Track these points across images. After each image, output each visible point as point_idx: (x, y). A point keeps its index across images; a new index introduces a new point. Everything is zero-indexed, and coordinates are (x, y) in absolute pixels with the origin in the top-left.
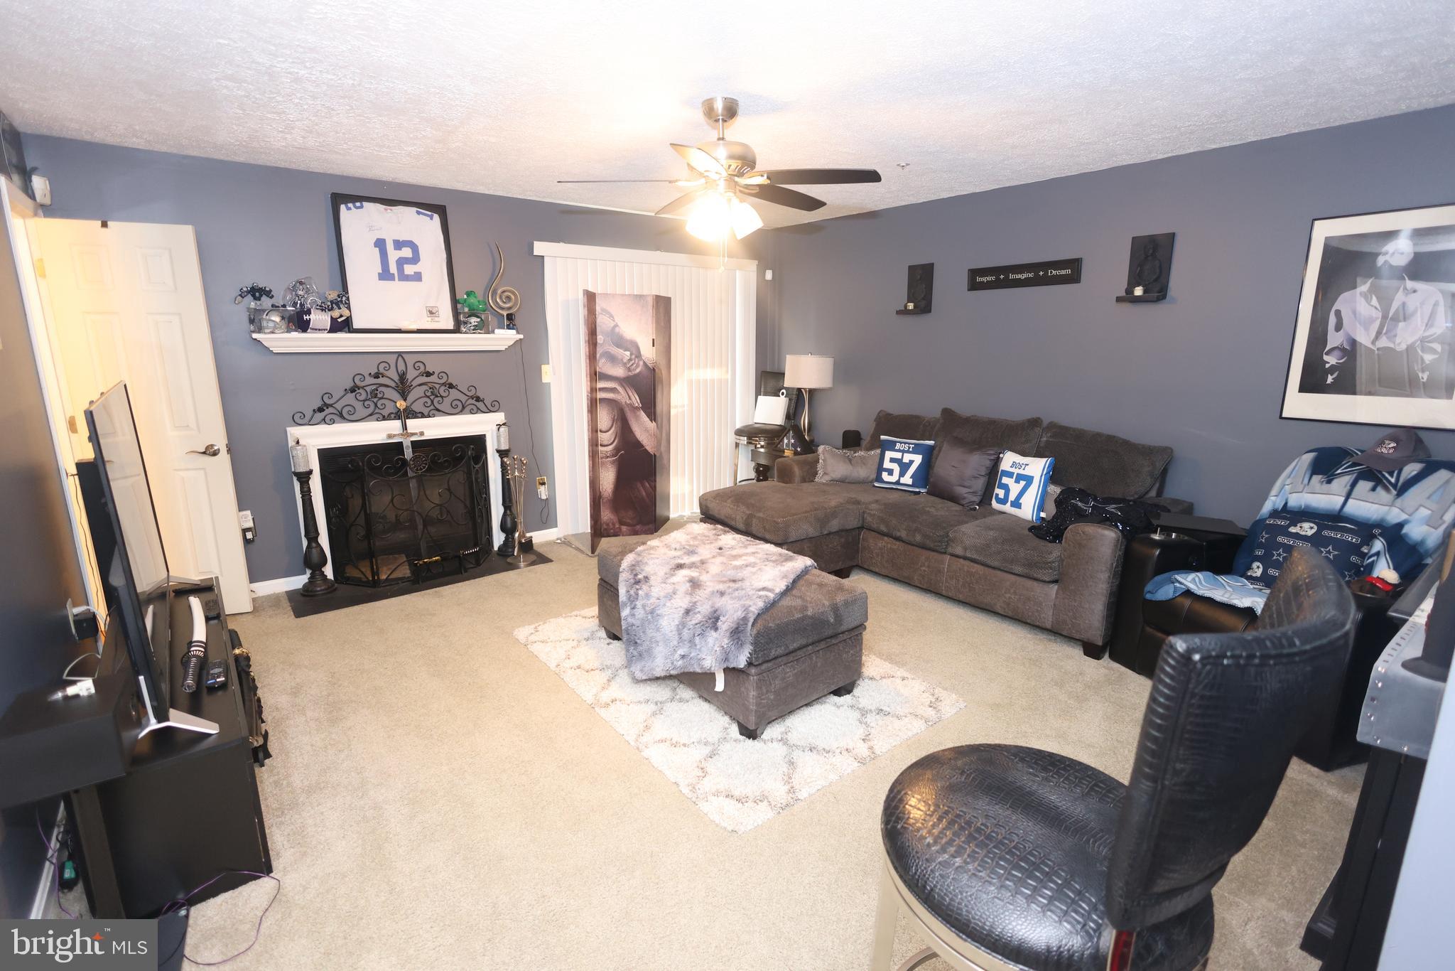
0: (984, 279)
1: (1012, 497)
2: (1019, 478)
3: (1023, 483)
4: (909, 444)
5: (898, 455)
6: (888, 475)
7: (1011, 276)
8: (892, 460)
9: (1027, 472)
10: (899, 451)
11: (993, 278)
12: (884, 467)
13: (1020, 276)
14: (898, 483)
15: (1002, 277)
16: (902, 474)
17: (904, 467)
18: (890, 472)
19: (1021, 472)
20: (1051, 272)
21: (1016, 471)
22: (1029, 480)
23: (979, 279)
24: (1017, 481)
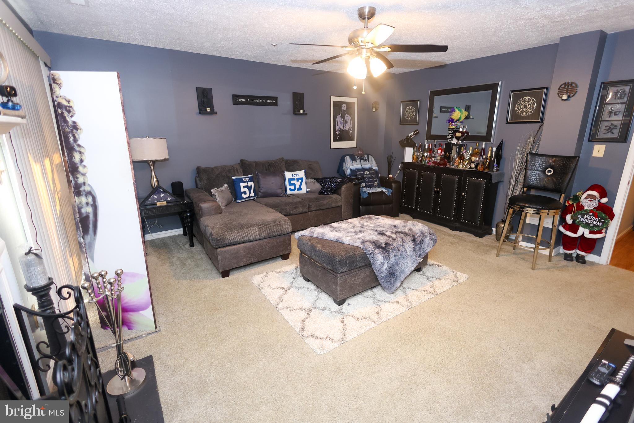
0: (241, 100)
1: (297, 187)
2: (298, 180)
3: (300, 181)
4: (247, 178)
5: (246, 184)
6: (245, 194)
7: (253, 100)
8: (245, 187)
9: (300, 176)
10: (245, 182)
11: (245, 100)
12: (242, 191)
13: (256, 101)
14: (249, 197)
15: (248, 100)
16: (250, 192)
17: (250, 189)
18: (245, 193)
19: (298, 177)
20: (268, 101)
21: (296, 177)
22: (302, 179)
23: (238, 100)
24: (298, 181)
